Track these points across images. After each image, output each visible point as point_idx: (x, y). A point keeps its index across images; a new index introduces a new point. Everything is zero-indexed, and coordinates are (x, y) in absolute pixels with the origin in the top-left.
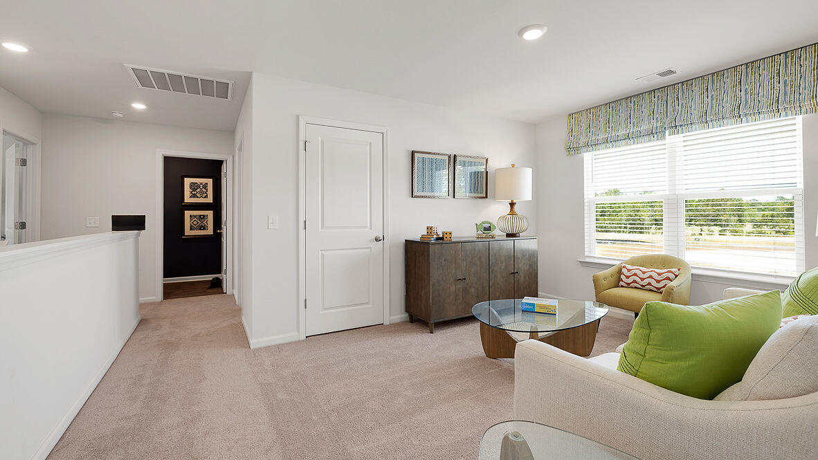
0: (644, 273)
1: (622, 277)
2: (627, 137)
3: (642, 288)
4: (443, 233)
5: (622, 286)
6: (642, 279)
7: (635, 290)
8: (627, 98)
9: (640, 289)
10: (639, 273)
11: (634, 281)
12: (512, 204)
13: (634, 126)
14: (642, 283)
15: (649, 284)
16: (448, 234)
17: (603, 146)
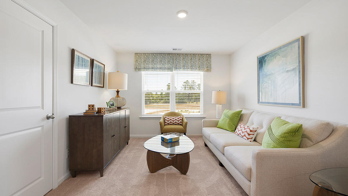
0: (173, 119)
1: (166, 121)
2: (161, 68)
3: (173, 124)
4: (98, 109)
5: (166, 125)
6: (173, 121)
7: (171, 125)
8: (160, 54)
9: (172, 124)
10: (172, 119)
11: (171, 122)
12: (118, 92)
13: (163, 65)
14: (173, 122)
15: (176, 122)
16: (104, 109)
17: (151, 70)
